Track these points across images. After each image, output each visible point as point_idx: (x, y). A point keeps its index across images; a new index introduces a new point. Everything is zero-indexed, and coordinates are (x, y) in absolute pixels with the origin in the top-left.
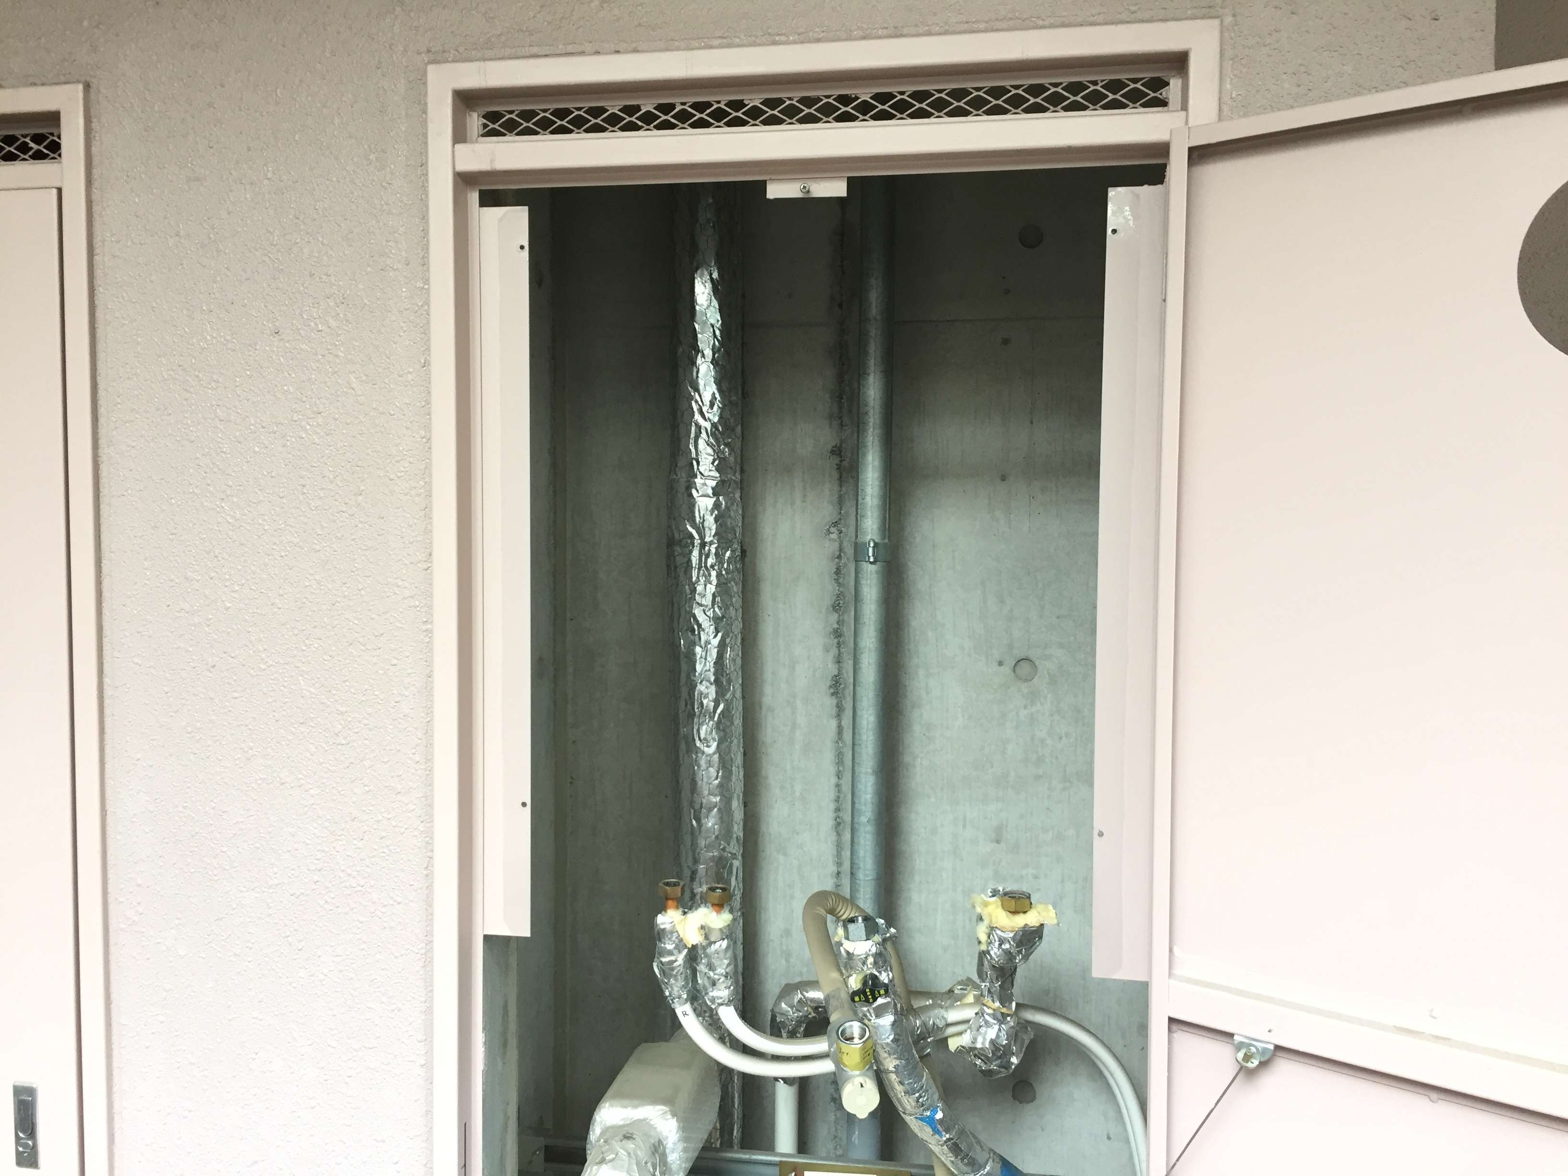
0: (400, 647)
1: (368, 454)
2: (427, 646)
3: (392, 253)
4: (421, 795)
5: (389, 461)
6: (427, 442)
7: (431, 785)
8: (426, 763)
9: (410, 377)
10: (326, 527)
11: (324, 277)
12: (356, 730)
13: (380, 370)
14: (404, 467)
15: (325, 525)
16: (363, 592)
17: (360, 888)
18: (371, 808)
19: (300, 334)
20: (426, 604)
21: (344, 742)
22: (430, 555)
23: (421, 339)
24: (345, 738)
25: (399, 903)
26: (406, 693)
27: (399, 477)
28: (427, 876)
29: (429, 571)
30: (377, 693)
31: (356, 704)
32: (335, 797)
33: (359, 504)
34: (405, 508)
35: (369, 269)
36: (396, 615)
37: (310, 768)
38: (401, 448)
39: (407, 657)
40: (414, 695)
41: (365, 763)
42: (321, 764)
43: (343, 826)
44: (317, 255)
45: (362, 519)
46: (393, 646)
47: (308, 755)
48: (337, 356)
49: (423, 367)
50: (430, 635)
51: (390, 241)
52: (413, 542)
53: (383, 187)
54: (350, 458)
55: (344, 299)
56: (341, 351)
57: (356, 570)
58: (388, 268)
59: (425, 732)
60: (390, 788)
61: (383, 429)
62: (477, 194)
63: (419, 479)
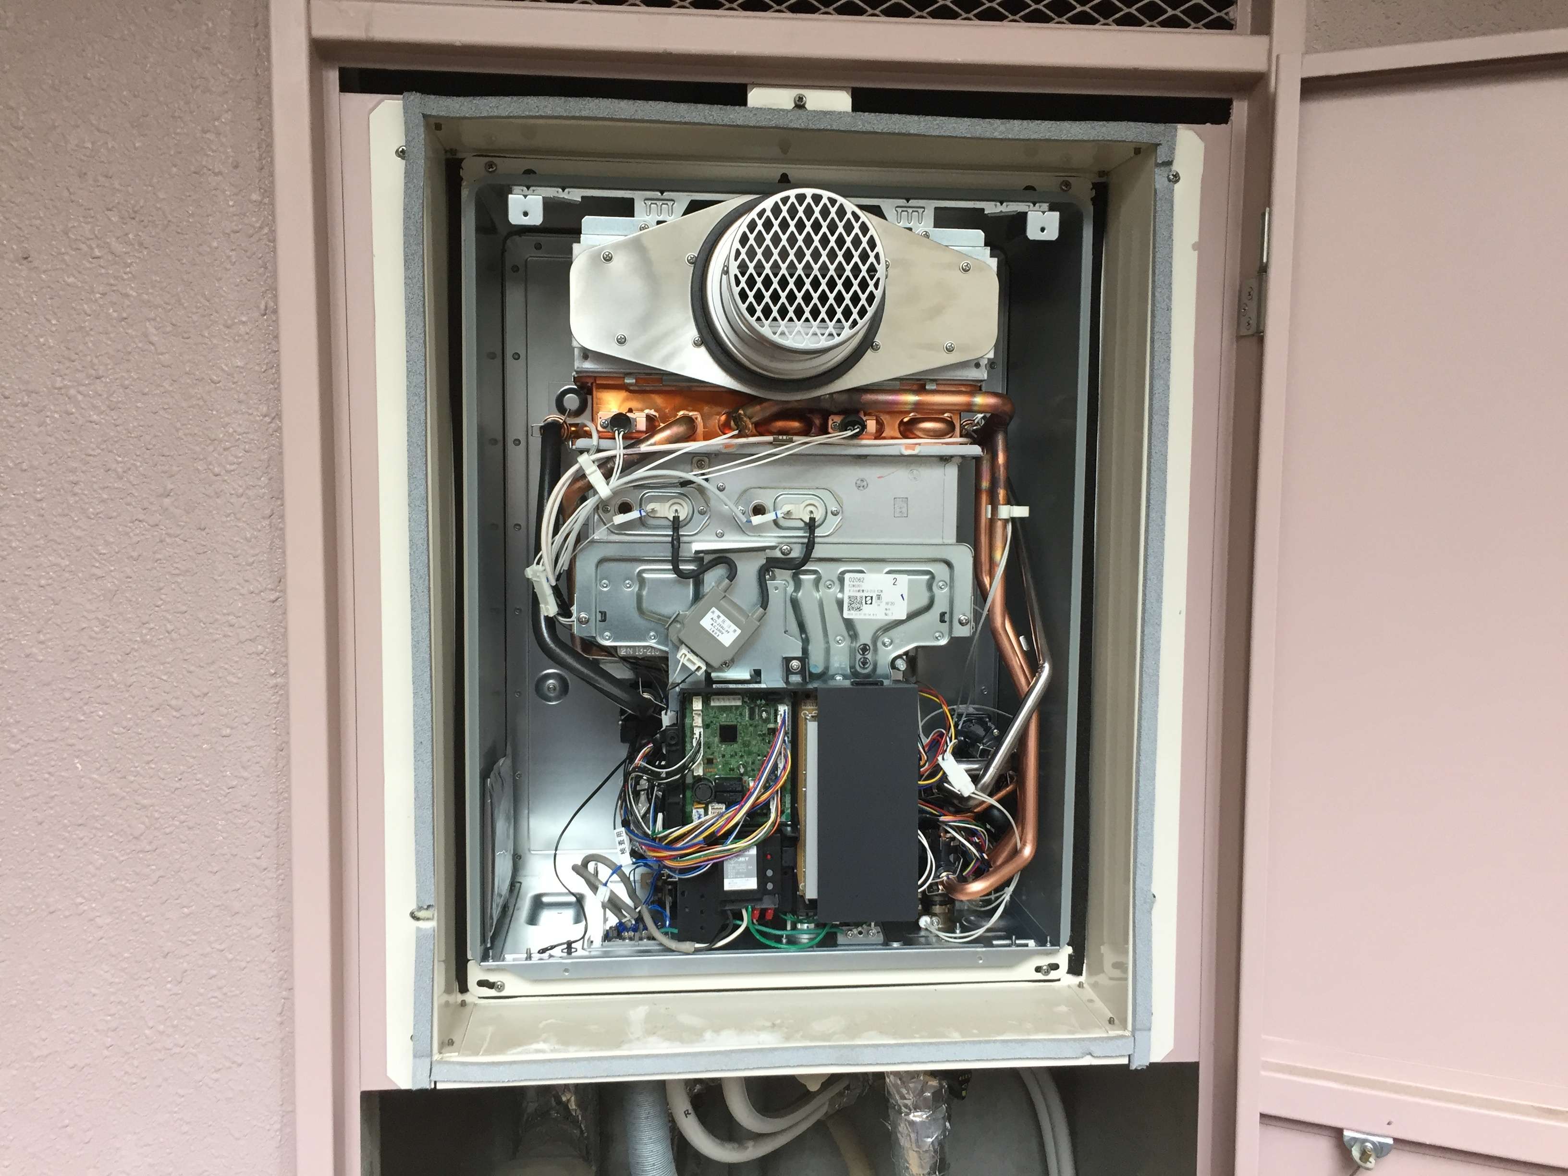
0: (236, 711)
1: (179, 438)
2: (279, 708)
3: (212, 150)
4: (272, 914)
5: (211, 448)
6: (271, 423)
7: (288, 898)
8: (277, 869)
9: (242, 329)
10: (113, 543)
11: (101, 179)
12: (168, 830)
13: (195, 318)
14: (236, 457)
15: (112, 540)
16: (174, 635)
17: (177, 1050)
18: (194, 937)
19: (63, 261)
20: (274, 650)
21: (148, 848)
22: (282, 581)
23: (260, 275)
24: (150, 843)
25: (240, 1065)
26: (245, 774)
27: (228, 472)
28: (282, 1023)
29: (279, 603)
30: (199, 776)
31: (166, 793)
32: (136, 927)
33: (167, 509)
34: (239, 516)
35: (174, 170)
36: (226, 666)
37: (95, 888)
38: (231, 430)
39: (246, 724)
40: (258, 776)
41: (182, 875)
42: (113, 881)
43: (151, 965)
44: (90, 146)
45: (169, 531)
46: (223, 710)
47: (91, 868)
48: (127, 296)
49: (264, 315)
50: (282, 692)
51: (208, 131)
52: (253, 563)
53: (196, 52)
54: (150, 444)
55: (135, 212)
56: (132, 288)
57: (162, 604)
58: (205, 170)
59: (275, 826)
60: (223, 907)
61: (201, 403)
62: (337, 73)
63: (260, 474)
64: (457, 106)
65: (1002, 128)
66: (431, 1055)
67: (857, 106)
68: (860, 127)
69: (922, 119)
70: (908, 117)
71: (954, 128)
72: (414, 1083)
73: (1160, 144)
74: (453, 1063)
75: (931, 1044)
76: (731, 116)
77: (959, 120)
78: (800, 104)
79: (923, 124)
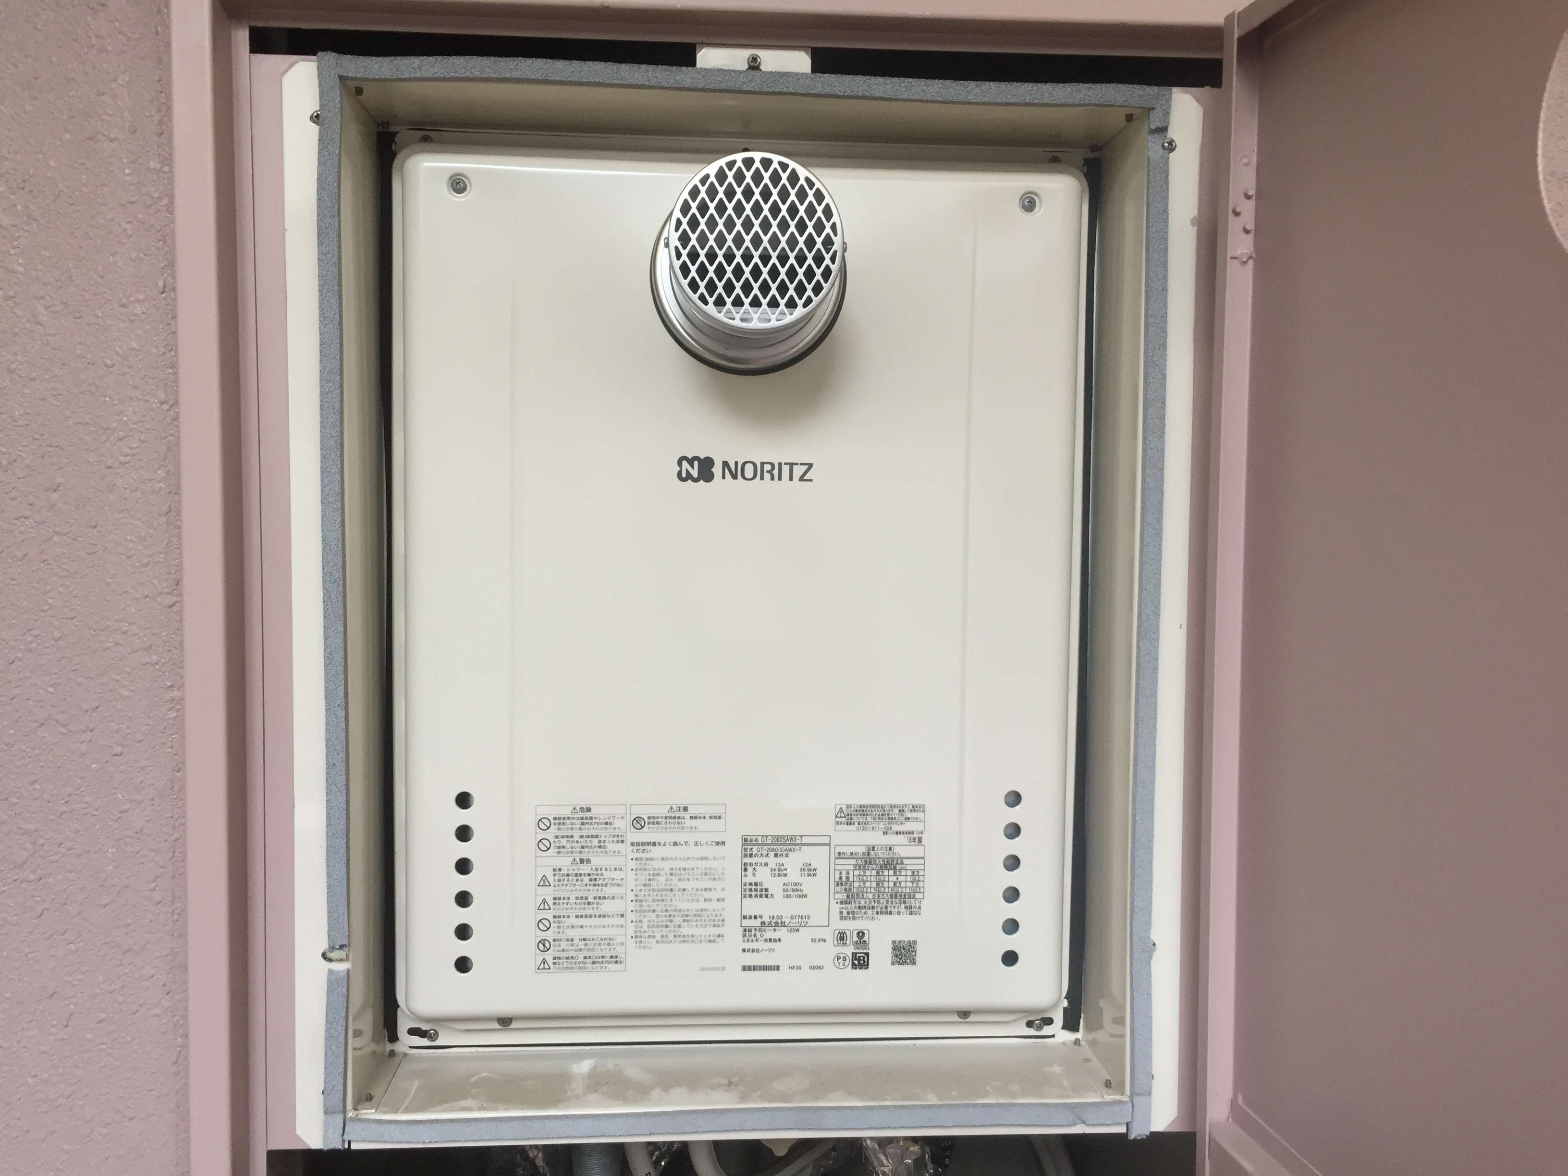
0: (128, 728)
1: (69, 427)
2: (173, 724)
3: (108, 114)
4: (166, 952)
5: (103, 439)
6: (168, 411)
7: (183, 936)
8: (172, 904)
9: (138, 310)
12: (54, 858)
13: (88, 296)
14: (131, 448)
16: (62, 643)
17: (63, 1101)
18: (81, 977)
20: (169, 660)
21: (32, 877)
22: (177, 584)
23: (158, 249)
24: (34, 872)
25: (132, 1119)
26: (138, 798)
27: (123, 464)
28: (177, 1074)
29: (175, 609)
30: (88, 799)
31: (52, 817)
33: (54, 505)
34: (133, 512)
35: (68, 136)
36: (118, 678)
38: (125, 419)
39: (139, 742)
40: (152, 800)
41: (69, 908)
43: (33, 1007)
45: (57, 529)
46: (115, 726)
48: (14, 272)
49: (163, 292)
50: (177, 707)
51: (103, 94)
52: (148, 564)
53: (91, 9)
54: (37, 433)
55: (24, 181)
56: (20, 265)
57: (49, 609)
58: (100, 136)
59: (170, 855)
60: (113, 944)
61: (93, 389)
62: (247, 33)
63: (157, 467)
64: (376, 66)
65: (977, 91)
66: (344, 1111)
67: (815, 69)
68: (819, 88)
69: (888, 81)
70: (873, 78)
71: (924, 91)
72: (325, 1142)
73: (1153, 109)
74: (368, 1121)
75: (903, 1107)
76: (678, 78)
77: (930, 82)
78: (754, 65)
79: (889, 86)
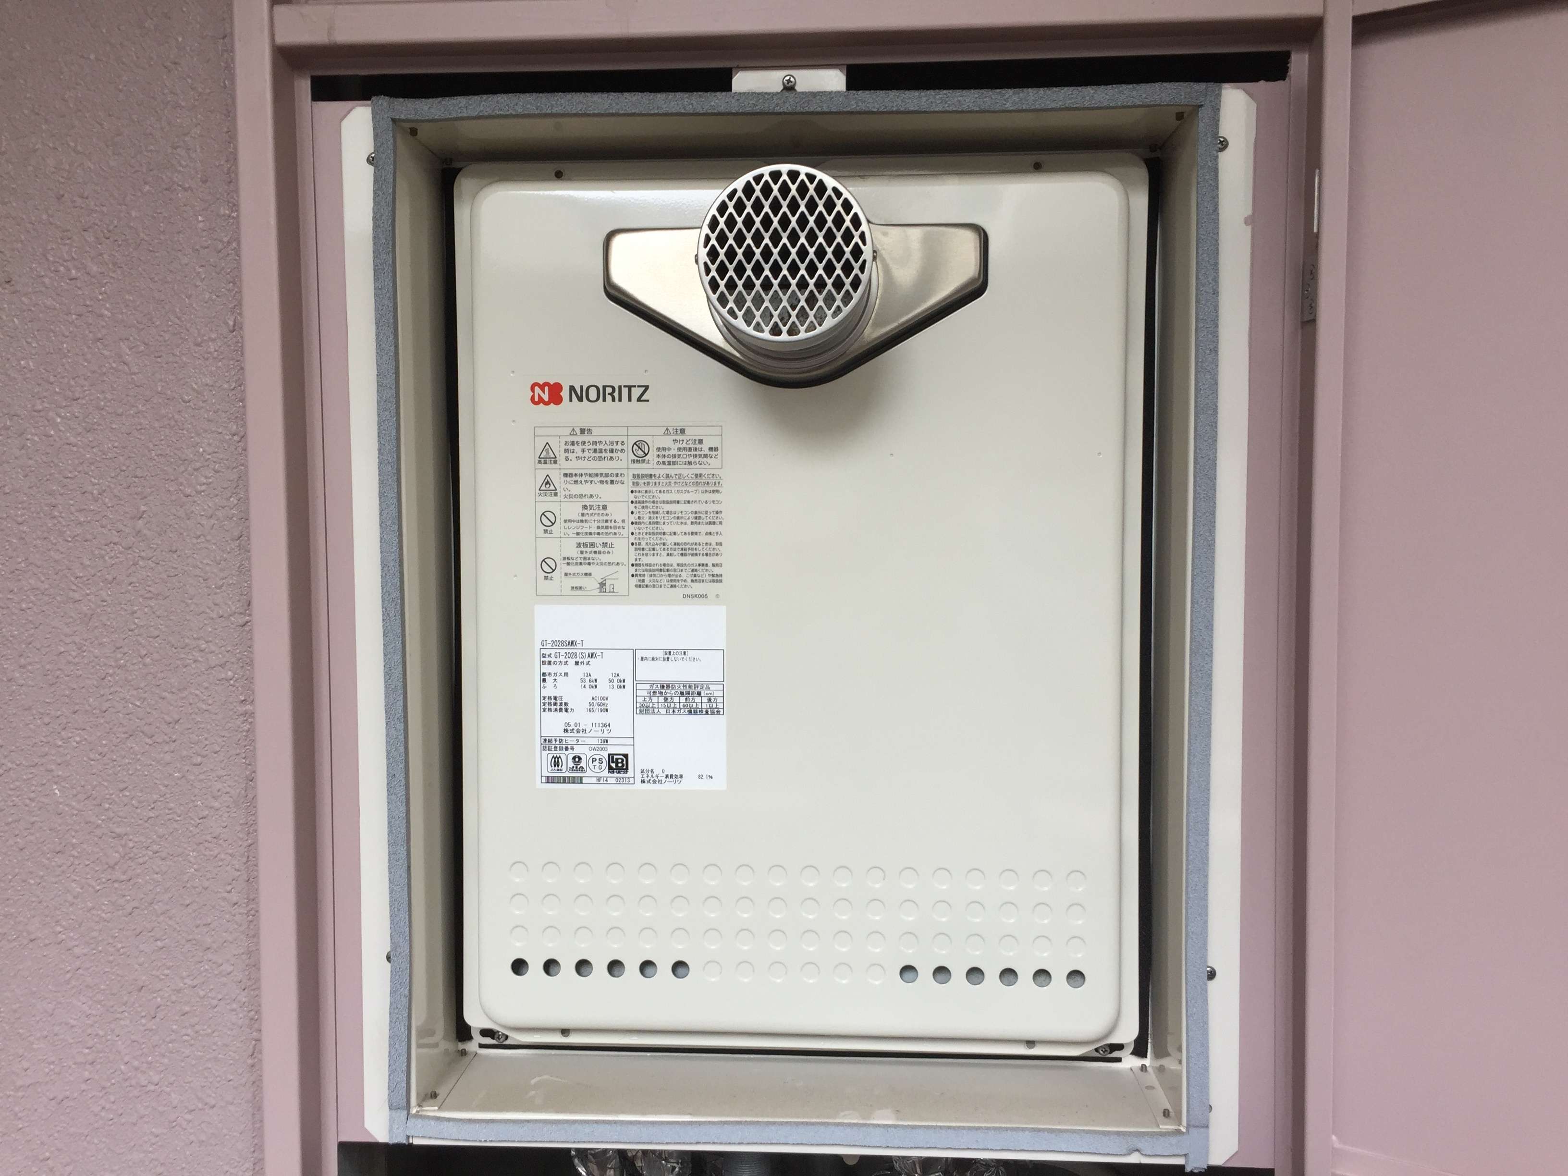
0: (206, 739)
1: (151, 459)
2: (246, 736)
3: (181, 165)
4: (242, 951)
5: (182, 468)
6: (240, 441)
7: (256, 935)
8: (247, 906)
9: (212, 346)
10: (89, 566)
11: (79, 201)
12: (141, 860)
13: (167, 337)
14: (206, 477)
15: (88, 563)
16: (148, 660)
17: (152, 1088)
18: (167, 972)
19: (43, 283)
20: (243, 676)
21: (124, 877)
22: (249, 605)
23: (228, 290)
24: (124, 873)
25: (213, 1107)
26: (216, 804)
27: (198, 492)
28: (252, 1066)
29: (247, 628)
30: (172, 805)
31: (140, 822)
32: (111, 958)
33: (139, 532)
34: (209, 538)
35: (147, 188)
36: (197, 692)
37: (72, 917)
38: (201, 450)
39: (216, 753)
40: (228, 807)
41: (156, 907)
42: (89, 910)
43: (125, 998)
44: (67, 167)
45: (143, 554)
46: (194, 738)
47: (70, 898)
48: (101, 316)
49: (233, 331)
50: (250, 720)
51: (178, 147)
52: (222, 586)
53: (166, 67)
54: (124, 465)
55: (109, 231)
56: (107, 309)
57: (135, 628)
58: (175, 186)
59: (245, 860)
60: (194, 942)
61: (173, 423)
62: (309, 82)
63: (229, 495)
64: (426, 108)
65: (1015, 98)
66: (408, 1106)
67: (852, 85)
68: (853, 106)
69: (923, 94)
70: (907, 92)
71: (960, 101)
72: (391, 1137)
73: (1201, 106)
74: (428, 1117)
76: (713, 103)
77: (965, 92)
78: (789, 88)
79: (924, 99)
